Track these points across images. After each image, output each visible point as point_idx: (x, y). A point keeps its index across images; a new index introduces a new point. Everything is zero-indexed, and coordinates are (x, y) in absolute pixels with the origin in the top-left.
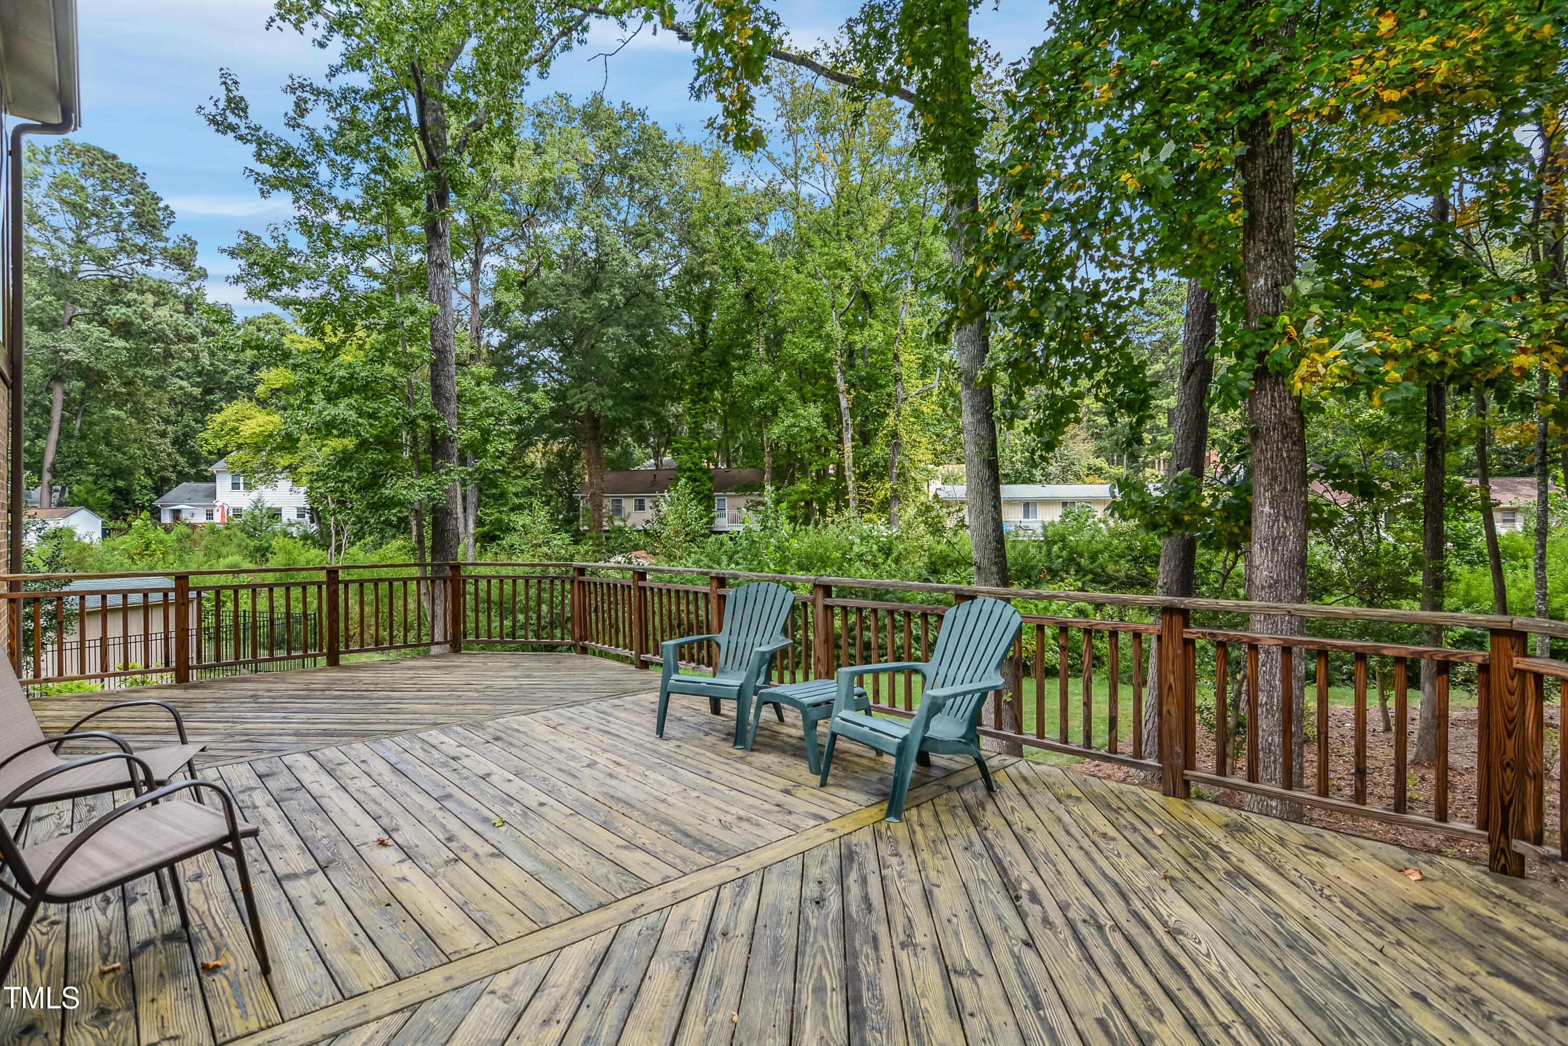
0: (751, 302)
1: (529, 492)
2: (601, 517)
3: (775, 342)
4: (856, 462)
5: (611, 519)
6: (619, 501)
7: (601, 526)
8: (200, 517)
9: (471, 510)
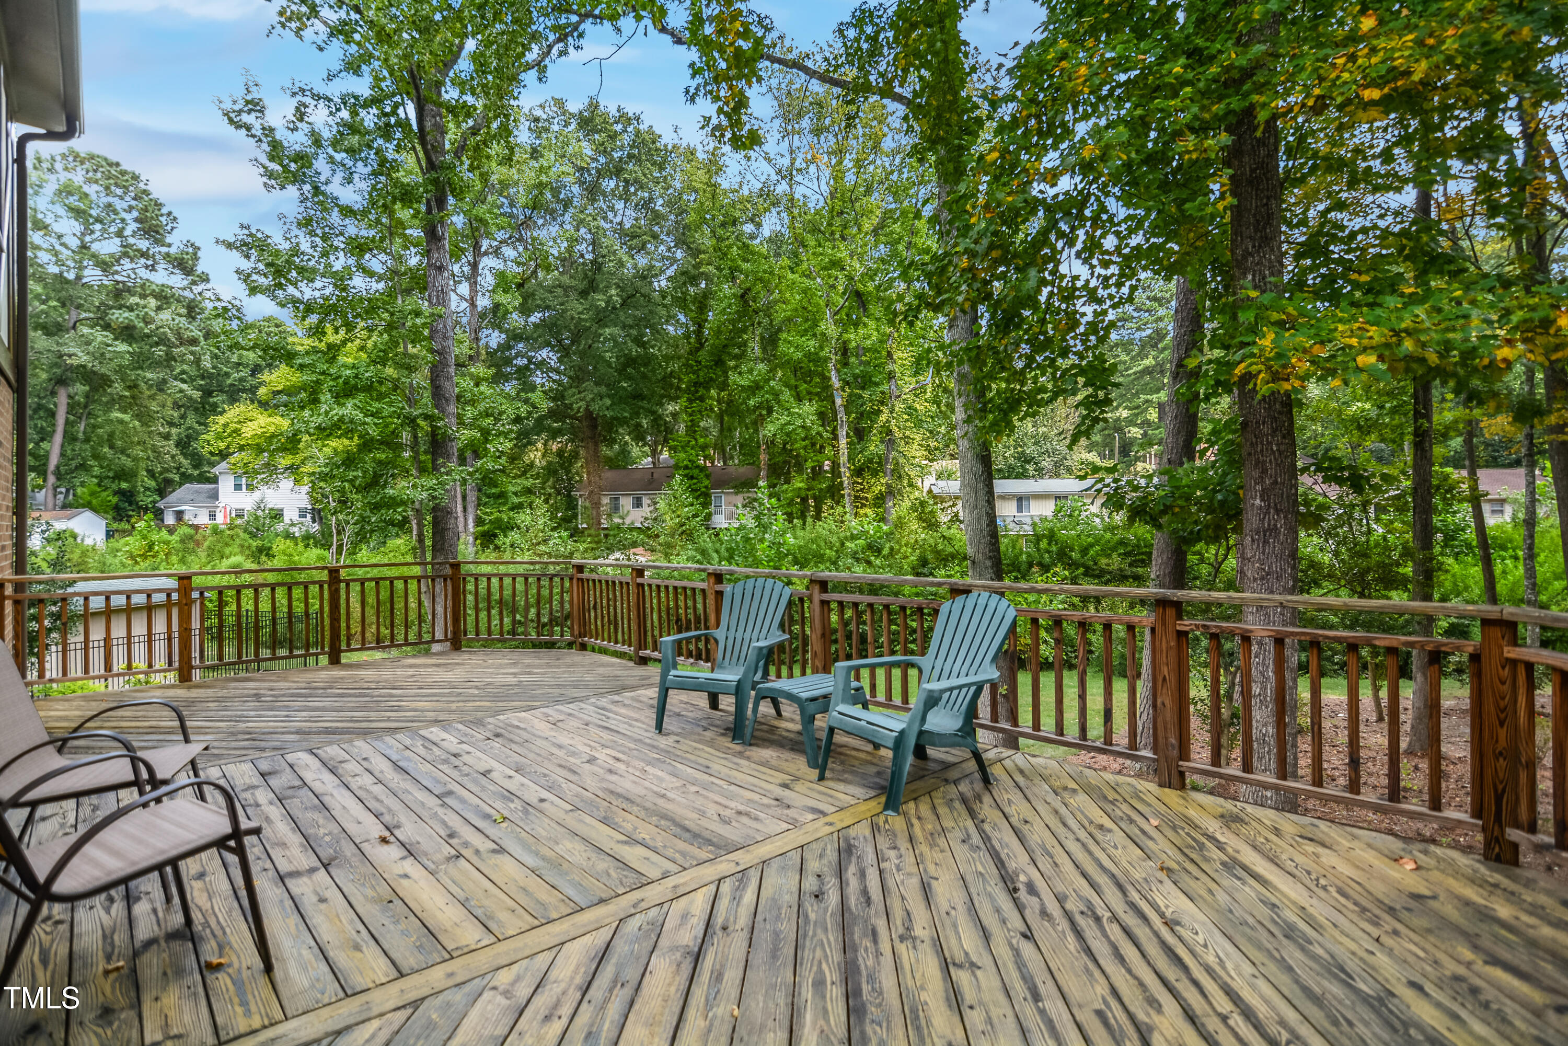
0: (746, 302)
1: (529, 491)
2: (599, 514)
3: (770, 341)
4: (851, 459)
5: (609, 516)
6: (617, 499)
7: (599, 523)
8: (203, 519)
9: (471, 509)
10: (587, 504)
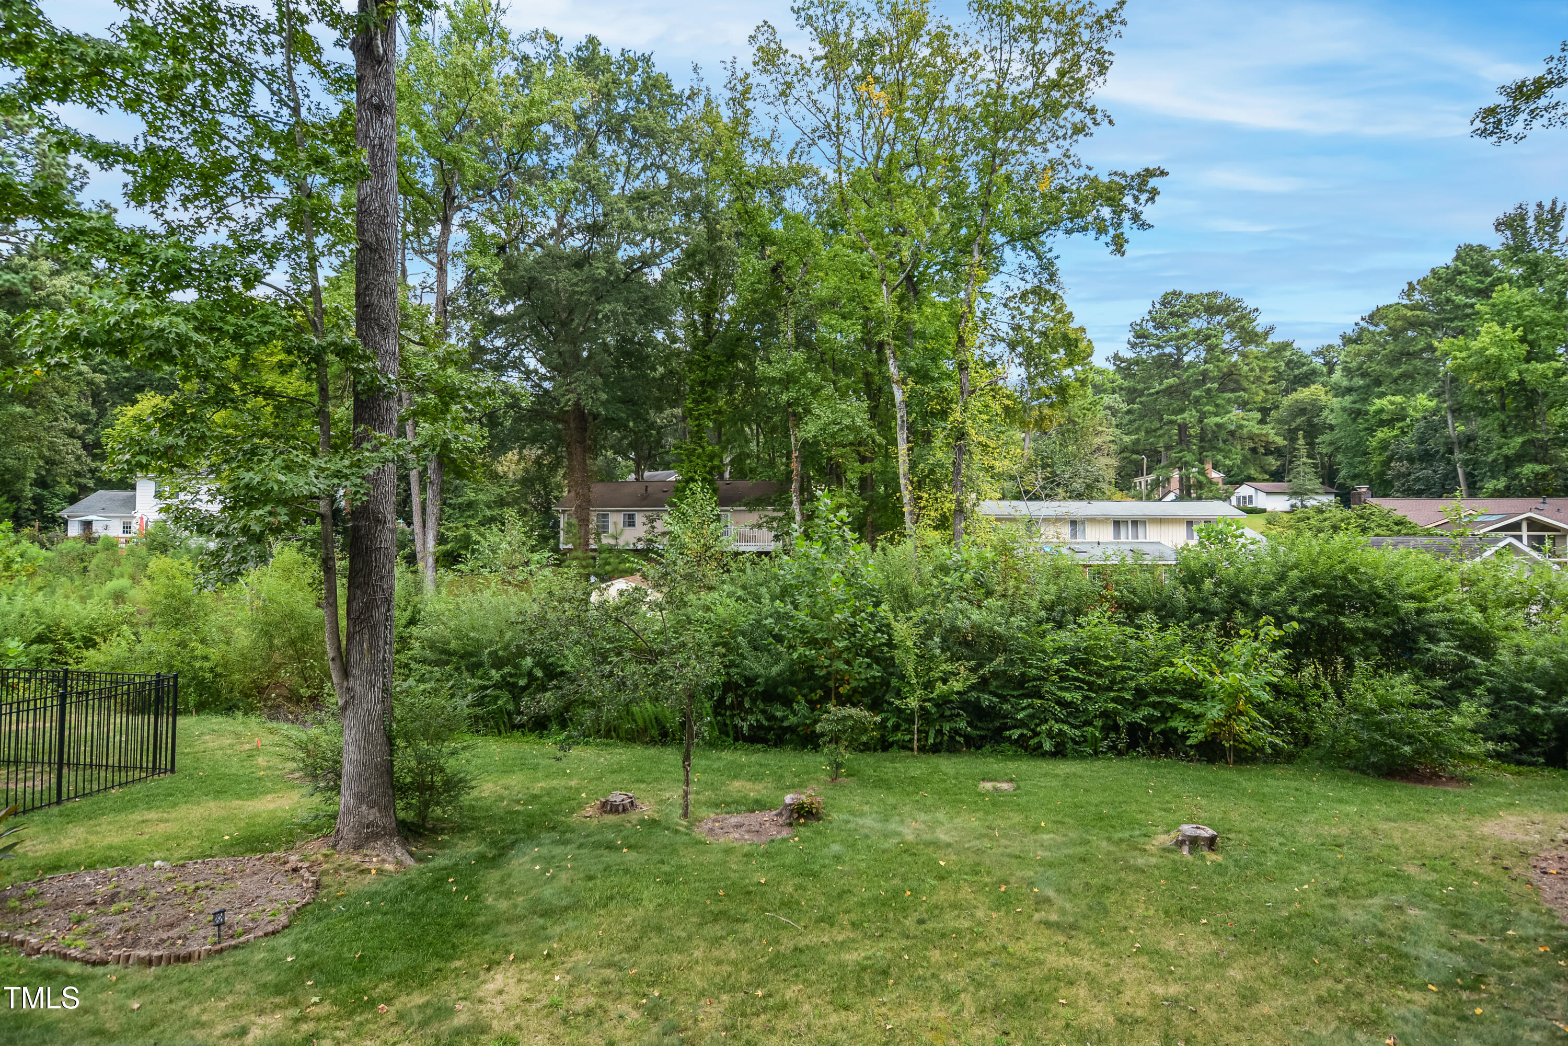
0: (779, 277)
1: (501, 503)
2: (587, 533)
3: (805, 325)
4: (913, 466)
5: (598, 535)
6: (605, 516)
7: (587, 544)
8: (115, 530)
9: (431, 524)
10: (574, 521)
